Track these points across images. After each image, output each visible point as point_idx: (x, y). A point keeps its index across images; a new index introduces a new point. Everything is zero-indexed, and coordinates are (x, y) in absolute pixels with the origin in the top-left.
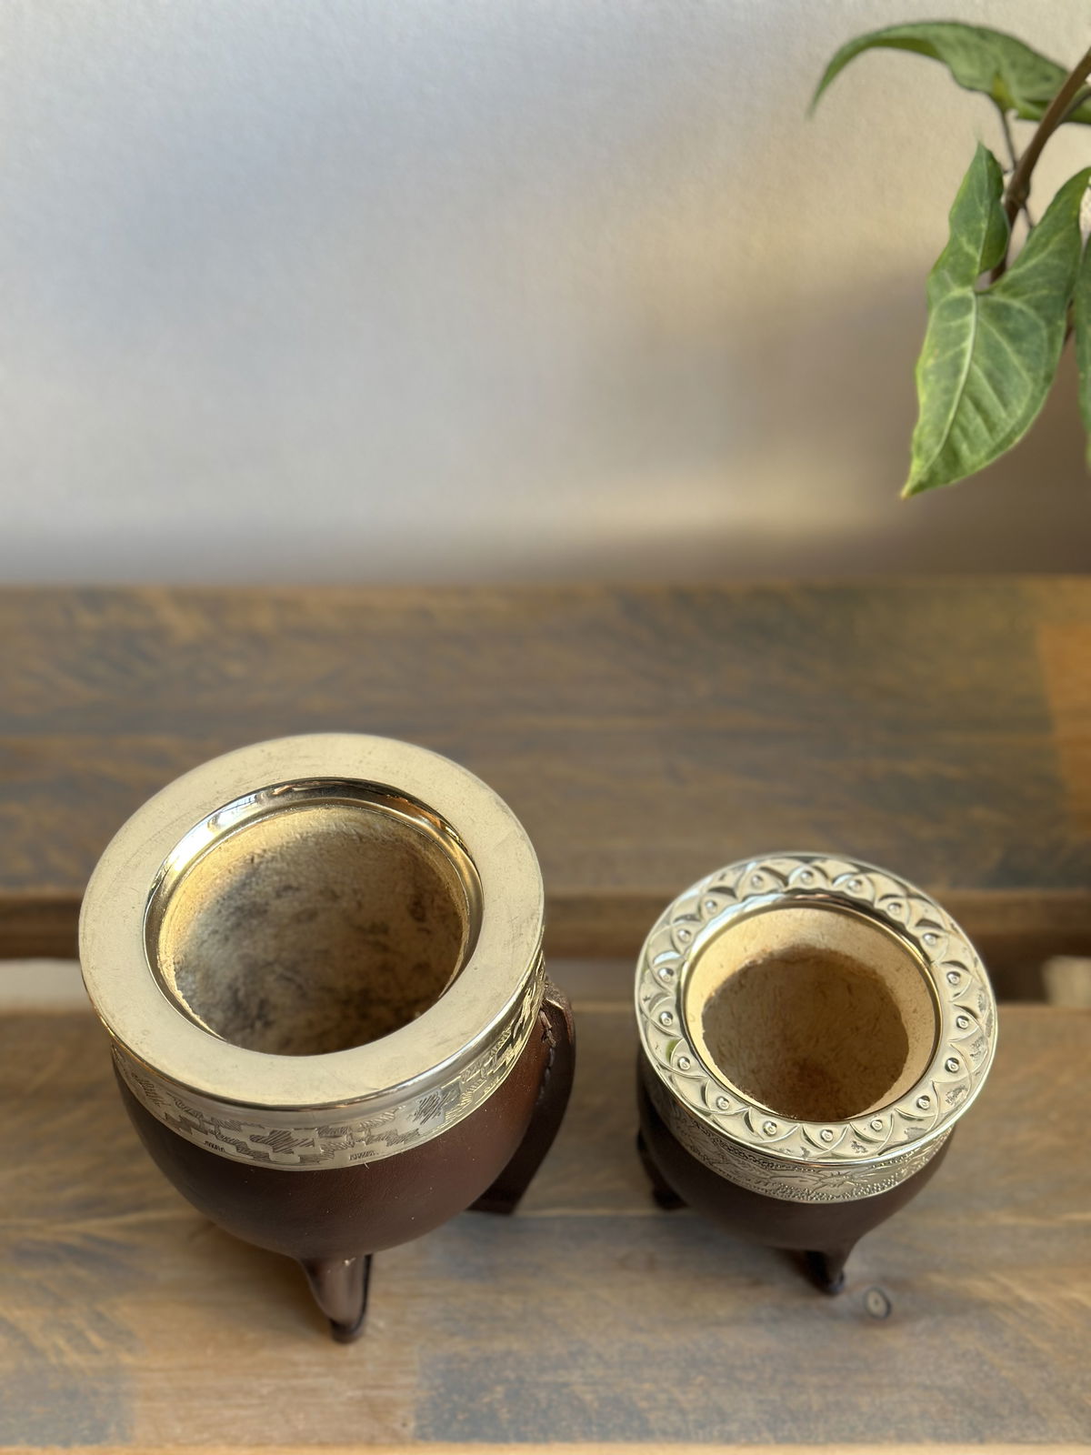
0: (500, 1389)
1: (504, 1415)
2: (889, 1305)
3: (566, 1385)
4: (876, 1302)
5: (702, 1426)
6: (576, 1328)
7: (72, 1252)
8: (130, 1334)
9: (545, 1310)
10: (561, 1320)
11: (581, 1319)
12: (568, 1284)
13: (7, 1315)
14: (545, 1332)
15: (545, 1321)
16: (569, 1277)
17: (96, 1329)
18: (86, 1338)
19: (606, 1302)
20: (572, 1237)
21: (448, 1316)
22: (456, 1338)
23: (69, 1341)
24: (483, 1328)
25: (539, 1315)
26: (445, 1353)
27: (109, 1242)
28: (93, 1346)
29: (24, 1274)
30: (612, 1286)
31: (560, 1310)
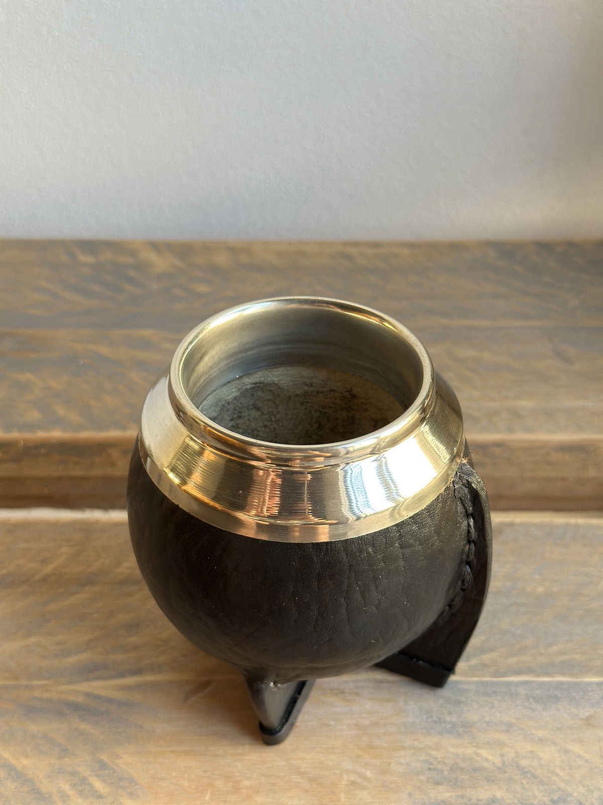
6: (554, 778)
7: (76, 708)
8: (131, 781)
9: (524, 763)
10: (539, 772)
11: (558, 771)
12: (540, 740)
13: (14, 762)
14: (525, 782)
15: (524, 772)
16: (540, 733)
17: (98, 776)
18: (90, 784)
19: (579, 756)
20: (537, 700)
21: (431, 767)
22: (441, 787)
23: (73, 786)
24: (465, 777)
25: (519, 767)
26: (432, 800)
27: (110, 701)
28: (96, 791)
29: (34, 728)
30: (580, 741)
31: (535, 763)
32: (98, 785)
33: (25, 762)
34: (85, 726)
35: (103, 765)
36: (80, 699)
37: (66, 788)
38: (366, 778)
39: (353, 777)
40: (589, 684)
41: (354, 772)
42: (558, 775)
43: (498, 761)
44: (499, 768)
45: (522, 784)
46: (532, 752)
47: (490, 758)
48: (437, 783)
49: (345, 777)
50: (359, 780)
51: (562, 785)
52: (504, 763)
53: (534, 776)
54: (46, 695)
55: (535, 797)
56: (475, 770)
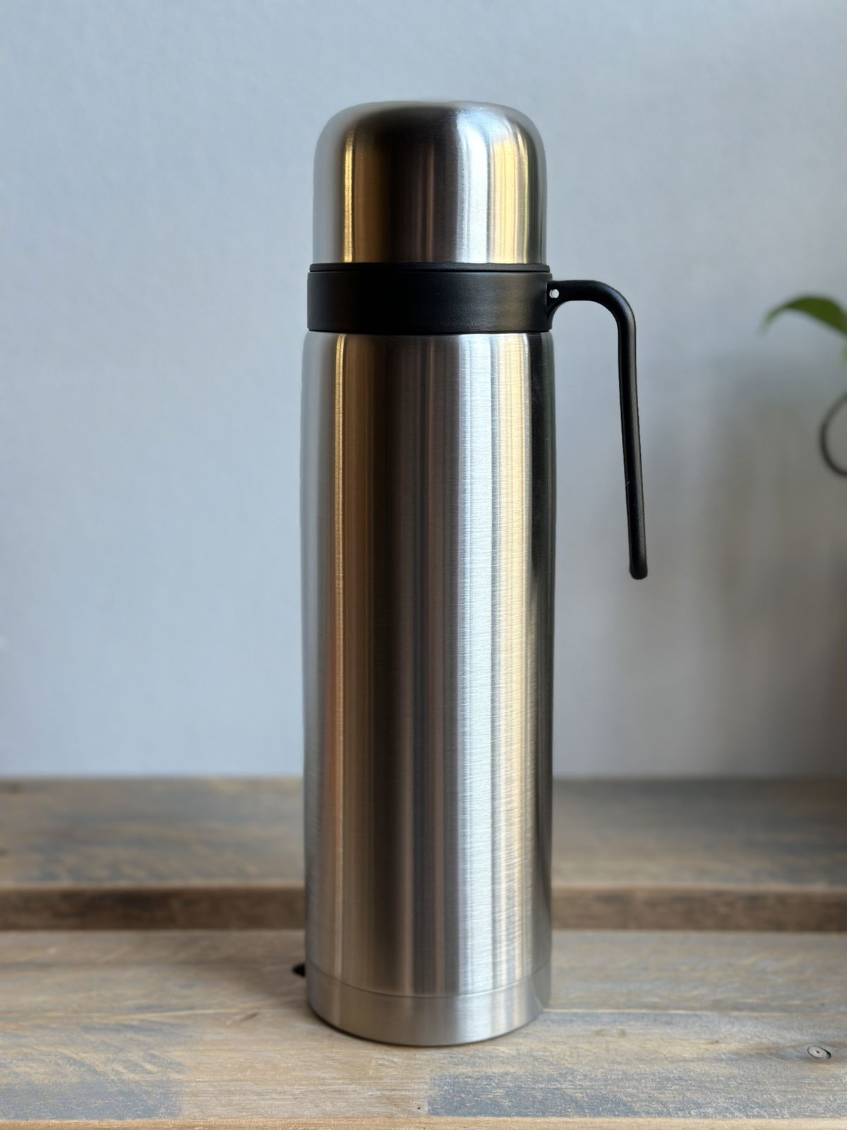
0: (500, 1092)
1: (506, 1103)
2: (828, 1053)
3: (557, 1089)
4: (818, 1052)
5: (680, 1110)
6: (562, 1062)
7: (131, 1027)
8: (180, 1064)
9: (535, 1054)
10: (550, 1059)
11: (567, 1058)
12: (553, 1042)
13: (75, 1056)
14: (536, 1064)
15: (536, 1059)
16: (555, 1039)
17: (150, 1062)
18: (141, 1067)
19: (587, 1050)
20: (553, 1021)
21: (453, 1056)
22: (460, 1067)
23: (126, 1068)
24: (483, 1061)
25: (531, 1056)
26: (452, 1074)
27: (163, 1023)
28: (147, 1070)
29: (91, 1037)
30: (591, 1043)
31: (547, 1054)
32: (149, 1067)
33: (83, 1055)
34: (141, 1037)
35: (153, 1056)
36: (135, 1023)
37: (121, 1069)
38: (393, 1062)
39: (381, 1062)
40: (602, 1014)
41: (384, 1059)
42: (567, 1060)
43: (514, 1053)
44: (514, 1057)
45: (534, 1065)
46: (545, 1048)
47: (507, 1051)
48: (457, 1064)
49: (374, 1061)
50: (386, 1063)
51: (570, 1066)
52: (519, 1054)
53: (545, 1061)
54: (105, 1021)
55: (544, 1072)
56: (492, 1057)
